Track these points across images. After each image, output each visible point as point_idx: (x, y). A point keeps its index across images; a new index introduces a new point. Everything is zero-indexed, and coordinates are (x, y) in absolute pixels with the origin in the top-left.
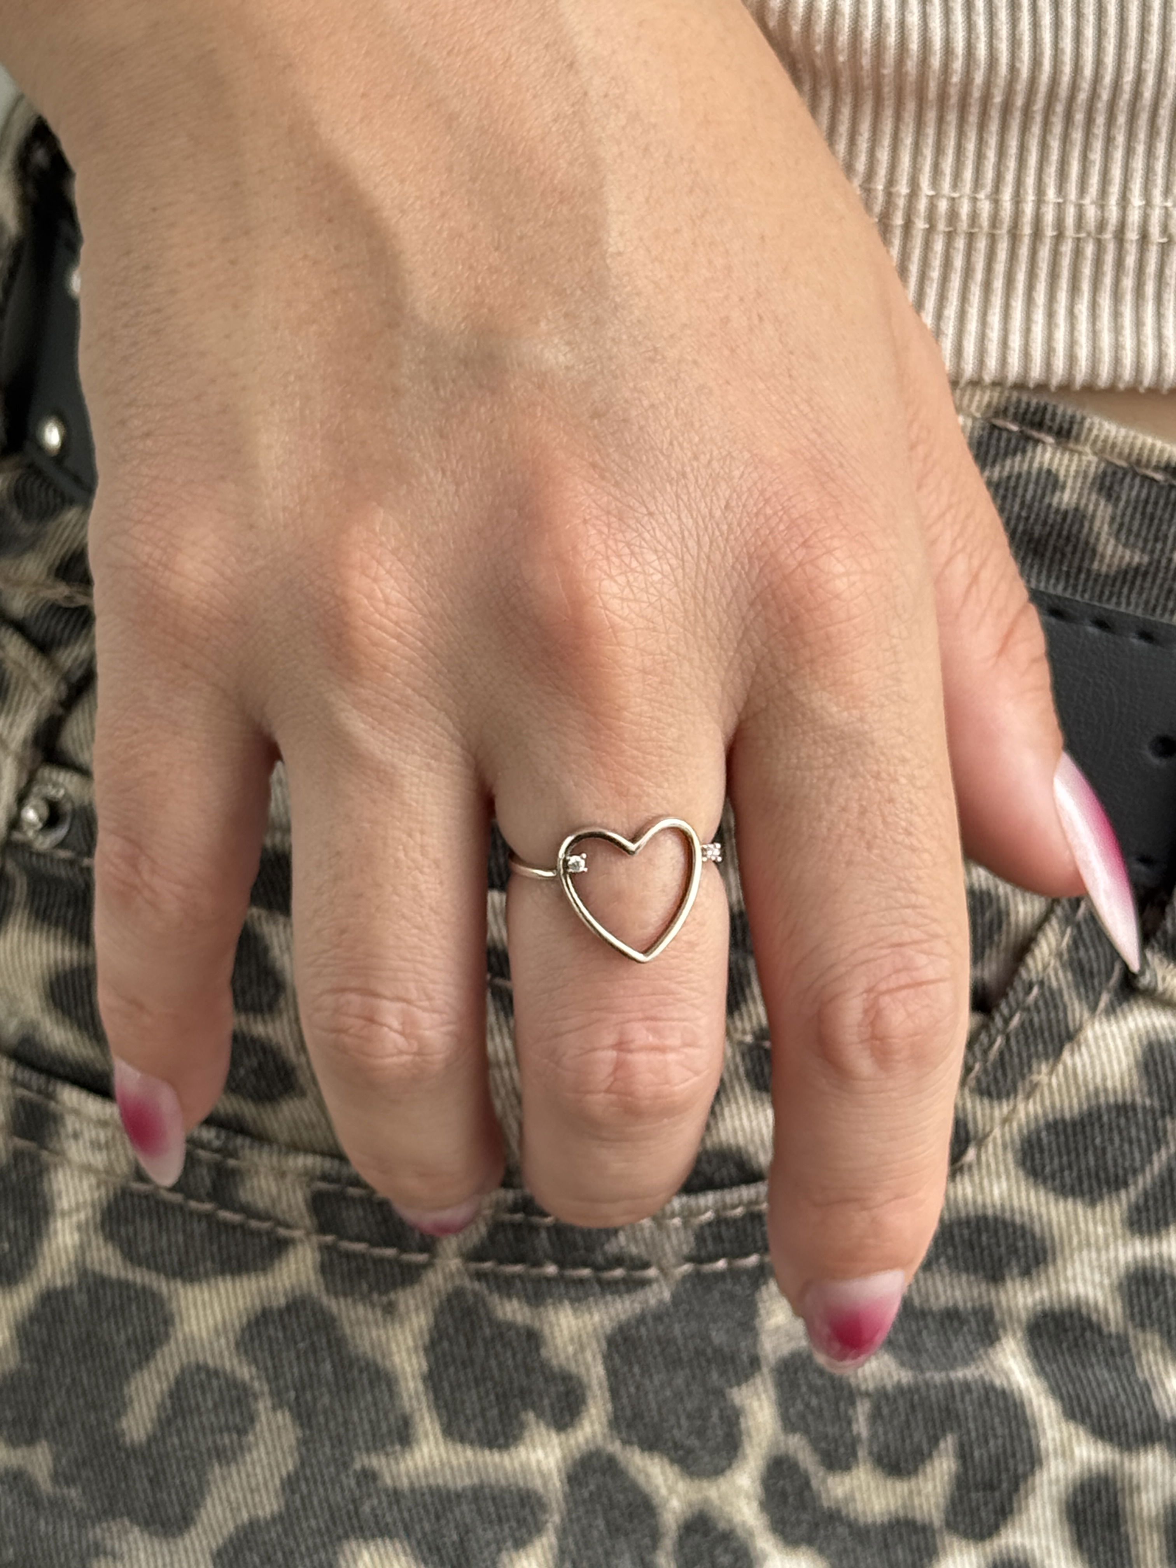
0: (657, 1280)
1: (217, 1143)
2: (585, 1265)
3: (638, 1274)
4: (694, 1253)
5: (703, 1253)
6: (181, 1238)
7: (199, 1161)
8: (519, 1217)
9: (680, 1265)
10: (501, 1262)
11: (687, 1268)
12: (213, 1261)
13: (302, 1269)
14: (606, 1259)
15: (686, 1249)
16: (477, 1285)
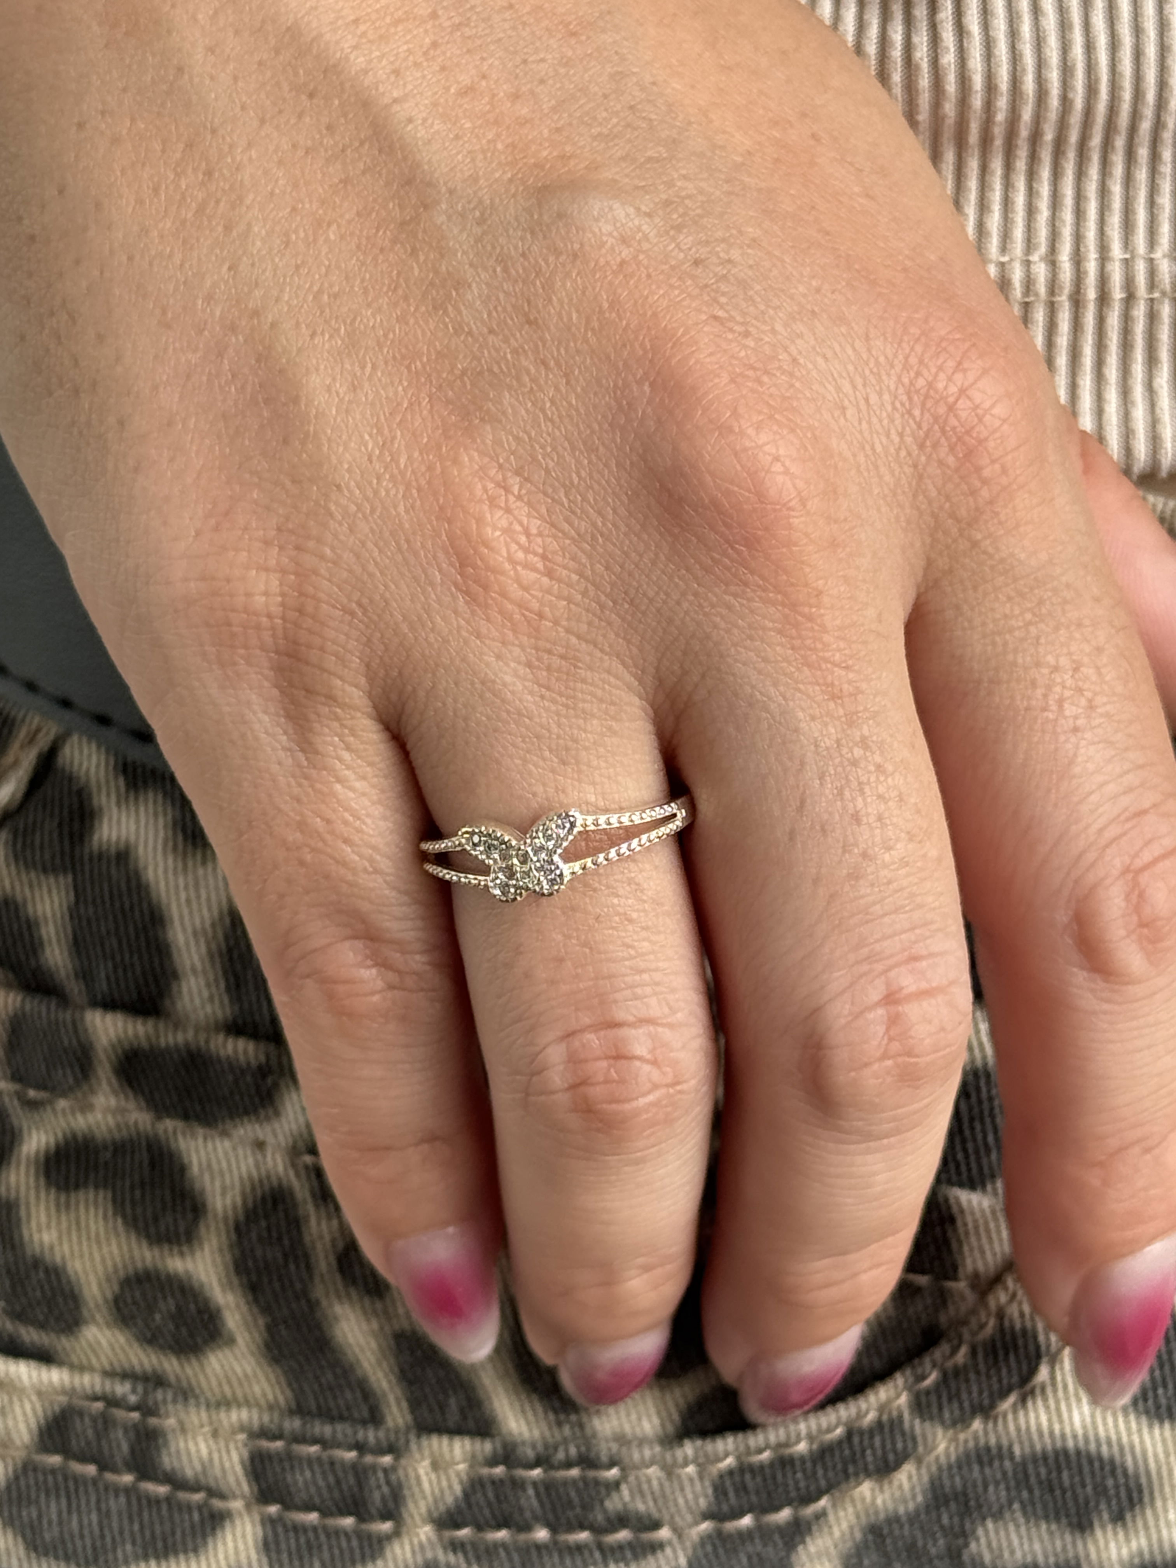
0: (670, 1543)
1: (133, 1399)
2: (582, 1527)
3: (646, 1536)
4: (715, 1508)
5: (725, 1508)
6: (94, 1517)
7: (114, 1423)
8: (499, 1470)
9: (696, 1523)
10: (480, 1528)
11: (706, 1526)
12: (134, 1543)
13: (241, 1547)
14: (608, 1520)
15: (703, 1503)
16: (452, 1558)
